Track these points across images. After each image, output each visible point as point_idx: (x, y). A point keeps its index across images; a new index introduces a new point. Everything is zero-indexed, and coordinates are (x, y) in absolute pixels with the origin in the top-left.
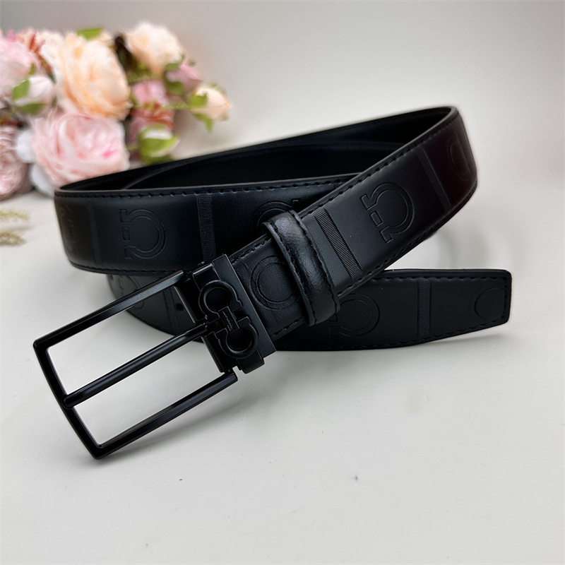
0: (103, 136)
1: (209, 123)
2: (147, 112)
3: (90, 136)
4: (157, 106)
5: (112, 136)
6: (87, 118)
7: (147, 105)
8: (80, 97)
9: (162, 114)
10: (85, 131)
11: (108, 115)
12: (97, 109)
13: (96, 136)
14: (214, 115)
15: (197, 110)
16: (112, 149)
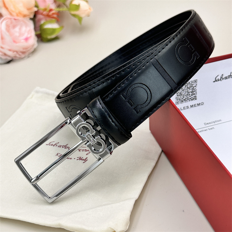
0: (24, 29)
1: (80, 19)
2: (45, 13)
3: (17, 29)
4: (51, 10)
5: (28, 29)
6: (15, 19)
7: (45, 10)
8: (11, 8)
9: (53, 14)
10: (14, 27)
11: (25, 16)
12: (19, 14)
13: (20, 29)
14: (83, 16)
15: (73, 12)
16: (29, 36)
